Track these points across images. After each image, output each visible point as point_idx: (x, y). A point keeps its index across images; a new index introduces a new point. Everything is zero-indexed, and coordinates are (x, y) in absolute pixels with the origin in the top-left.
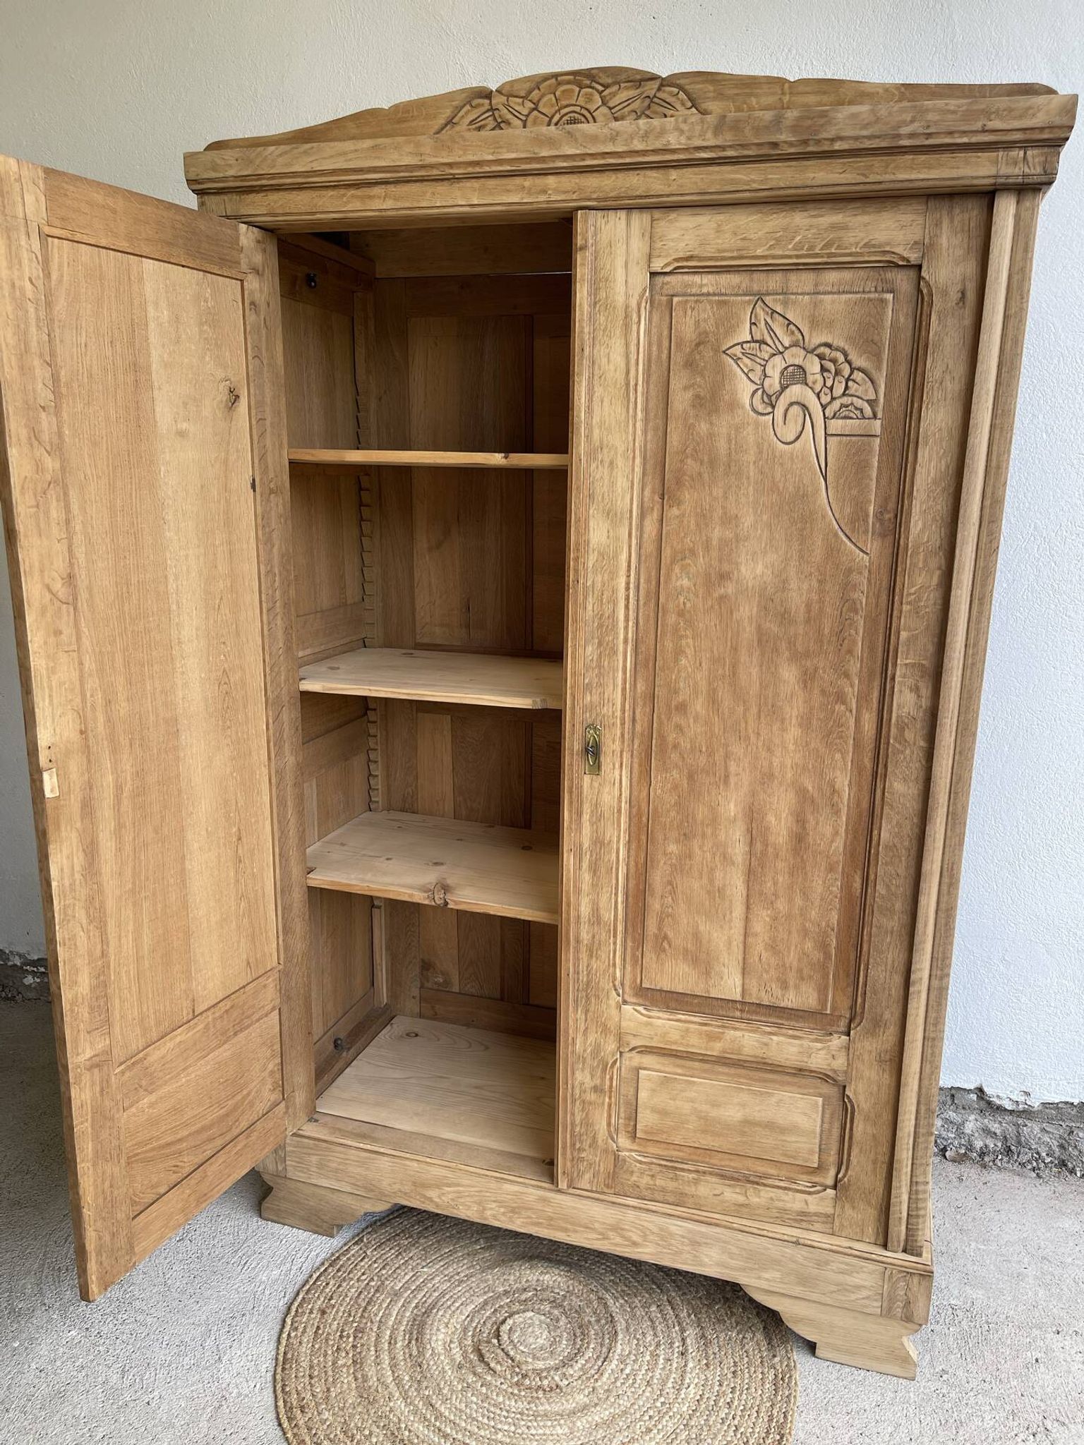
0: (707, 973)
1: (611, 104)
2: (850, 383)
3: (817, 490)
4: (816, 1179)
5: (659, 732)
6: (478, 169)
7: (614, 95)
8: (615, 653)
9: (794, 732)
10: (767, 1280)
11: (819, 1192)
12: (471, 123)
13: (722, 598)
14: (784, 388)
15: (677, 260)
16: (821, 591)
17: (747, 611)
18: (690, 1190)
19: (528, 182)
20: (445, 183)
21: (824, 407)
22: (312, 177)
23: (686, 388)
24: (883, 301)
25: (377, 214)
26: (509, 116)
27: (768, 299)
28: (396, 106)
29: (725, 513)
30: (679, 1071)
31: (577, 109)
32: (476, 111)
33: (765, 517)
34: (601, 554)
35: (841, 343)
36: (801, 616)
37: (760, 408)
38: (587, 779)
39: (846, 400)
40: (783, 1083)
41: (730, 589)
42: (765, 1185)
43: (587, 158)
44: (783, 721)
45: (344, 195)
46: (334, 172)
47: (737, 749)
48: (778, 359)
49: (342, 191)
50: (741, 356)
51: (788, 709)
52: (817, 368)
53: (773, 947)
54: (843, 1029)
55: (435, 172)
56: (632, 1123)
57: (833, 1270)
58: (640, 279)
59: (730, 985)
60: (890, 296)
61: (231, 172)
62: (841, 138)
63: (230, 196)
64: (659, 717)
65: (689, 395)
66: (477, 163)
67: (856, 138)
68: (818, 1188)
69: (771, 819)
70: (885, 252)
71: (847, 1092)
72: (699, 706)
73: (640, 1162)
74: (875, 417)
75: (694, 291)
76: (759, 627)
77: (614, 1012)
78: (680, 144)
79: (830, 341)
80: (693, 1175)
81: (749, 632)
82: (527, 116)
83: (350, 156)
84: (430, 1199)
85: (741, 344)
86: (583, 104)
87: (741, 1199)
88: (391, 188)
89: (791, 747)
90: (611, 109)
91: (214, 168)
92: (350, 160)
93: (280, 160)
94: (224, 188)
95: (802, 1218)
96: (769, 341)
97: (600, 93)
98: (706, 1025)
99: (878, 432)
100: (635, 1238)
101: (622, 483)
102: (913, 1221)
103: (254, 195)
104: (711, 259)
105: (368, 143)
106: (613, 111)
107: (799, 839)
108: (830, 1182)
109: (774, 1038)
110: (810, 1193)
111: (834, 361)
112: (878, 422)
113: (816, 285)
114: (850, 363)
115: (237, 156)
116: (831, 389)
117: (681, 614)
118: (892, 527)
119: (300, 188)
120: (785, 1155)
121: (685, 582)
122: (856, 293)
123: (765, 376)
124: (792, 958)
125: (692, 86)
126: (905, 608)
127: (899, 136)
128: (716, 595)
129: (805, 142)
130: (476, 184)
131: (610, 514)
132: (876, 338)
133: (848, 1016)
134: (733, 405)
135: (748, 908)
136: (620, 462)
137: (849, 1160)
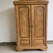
95: (42, 45)
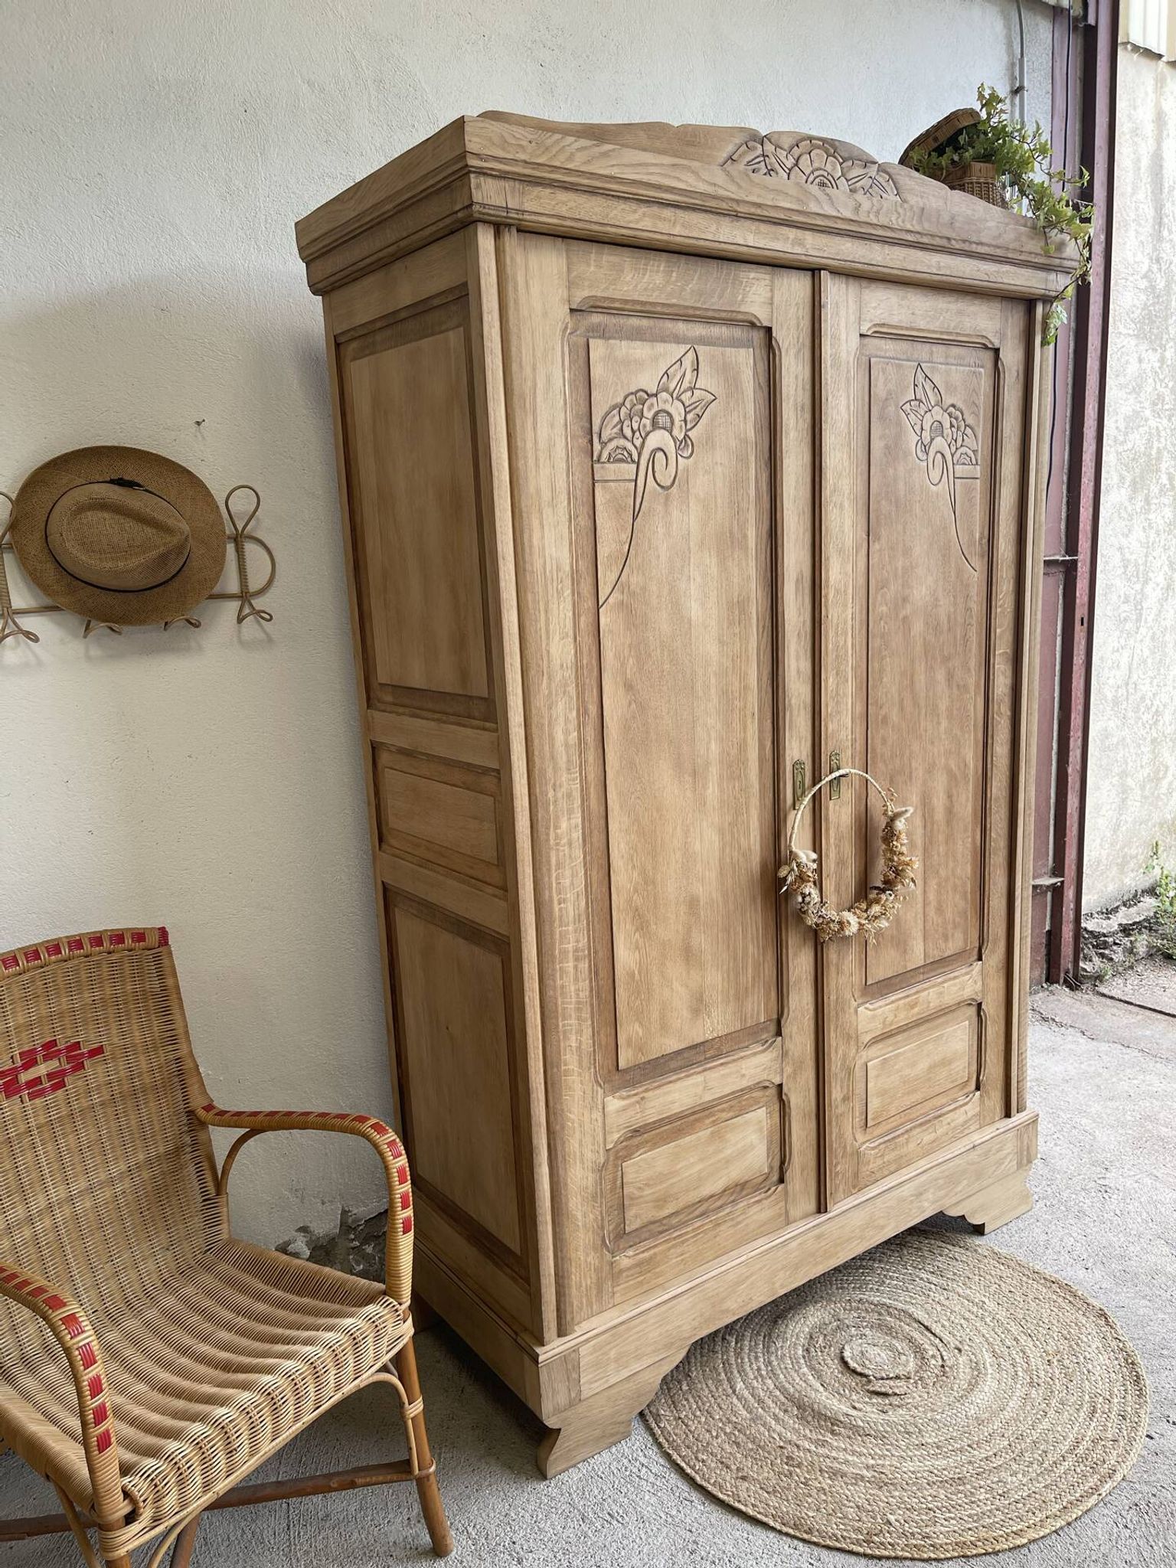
0: (905, 951)
1: (848, 178)
2: (965, 437)
3: (951, 523)
4: (966, 1091)
5: (872, 746)
6: (759, 211)
7: (850, 168)
8: (847, 681)
9: (944, 724)
10: (961, 1192)
11: (971, 1099)
12: (748, 163)
13: (905, 618)
14: (932, 439)
15: (875, 325)
16: (955, 604)
17: (918, 627)
18: (904, 1150)
19: (792, 233)
20: (727, 218)
21: (953, 456)
22: (609, 182)
23: (880, 438)
24: (980, 373)
25: (665, 238)
26: (777, 166)
27: (923, 365)
28: (685, 127)
29: (904, 545)
30: (891, 1048)
31: (826, 174)
32: (752, 153)
33: (925, 547)
34: (837, 591)
35: (959, 404)
36: (946, 628)
37: (920, 454)
38: (831, 803)
39: (963, 450)
40: (947, 1023)
41: (908, 610)
42: (944, 1114)
43: (840, 221)
44: (938, 715)
45: (635, 211)
46: (634, 182)
47: (916, 747)
48: (929, 414)
49: (634, 206)
50: (909, 411)
51: (940, 705)
52: (949, 425)
53: (940, 910)
54: (976, 957)
55: (724, 205)
56: (864, 1117)
57: (994, 1154)
58: (855, 339)
59: (917, 955)
60: (982, 370)
61: (522, 156)
62: (982, 244)
63: (511, 183)
64: (872, 733)
65: (882, 444)
66: (759, 205)
67: (989, 245)
68: (971, 1096)
69: (935, 800)
70: (983, 336)
71: (983, 1007)
72: (894, 716)
73: (873, 1148)
74: (977, 464)
75: (883, 354)
76: (925, 639)
77: (854, 1017)
78: (898, 225)
79: (955, 403)
80: (906, 1136)
81: (919, 648)
82: (790, 170)
83: (652, 169)
84: (727, 1311)
85: (910, 401)
86: (829, 171)
87: (933, 1136)
88: (680, 213)
89: (943, 737)
90: (848, 181)
91: (504, 143)
92: (651, 174)
93: (579, 154)
94: (508, 173)
96: (924, 401)
97: (841, 164)
98: (908, 996)
99: (979, 476)
100: (881, 1222)
101: (848, 523)
102: (1021, 1084)
103: (540, 189)
104: (896, 327)
105: (667, 160)
106: (850, 183)
107: (950, 811)
108: (973, 1087)
109: (945, 985)
110: (966, 1104)
111: (956, 419)
112: (978, 468)
113: (946, 357)
114: (964, 420)
115: (531, 137)
116: (956, 441)
117: (882, 636)
118: (987, 549)
119: (592, 192)
120: (953, 1082)
121: (884, 608)
122: (966, 366)
123: (922, 429)
124: (949, 915)
125: (898, 177)
126: (999, 610)
127: (1008, 249)
128: (901, 616)
129: (964, 241)
130: (754, 226)
131: (841, 551)
132: (977, 402)
133: (977, 945)
134: (907, 454)
135: (925, 883)
136: (846, 504)
137: (985, 1060)
